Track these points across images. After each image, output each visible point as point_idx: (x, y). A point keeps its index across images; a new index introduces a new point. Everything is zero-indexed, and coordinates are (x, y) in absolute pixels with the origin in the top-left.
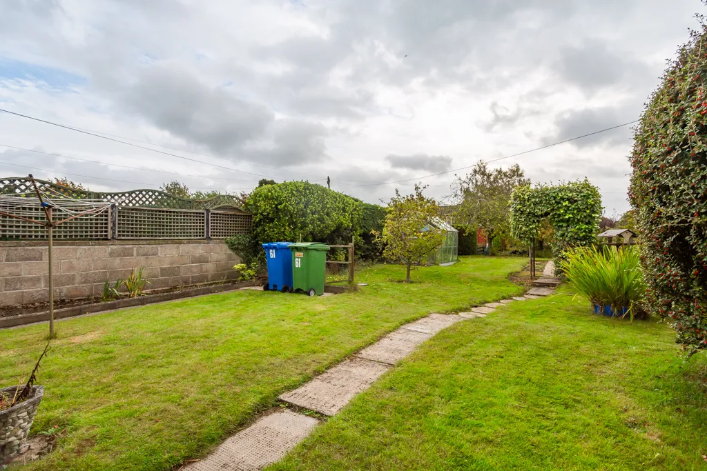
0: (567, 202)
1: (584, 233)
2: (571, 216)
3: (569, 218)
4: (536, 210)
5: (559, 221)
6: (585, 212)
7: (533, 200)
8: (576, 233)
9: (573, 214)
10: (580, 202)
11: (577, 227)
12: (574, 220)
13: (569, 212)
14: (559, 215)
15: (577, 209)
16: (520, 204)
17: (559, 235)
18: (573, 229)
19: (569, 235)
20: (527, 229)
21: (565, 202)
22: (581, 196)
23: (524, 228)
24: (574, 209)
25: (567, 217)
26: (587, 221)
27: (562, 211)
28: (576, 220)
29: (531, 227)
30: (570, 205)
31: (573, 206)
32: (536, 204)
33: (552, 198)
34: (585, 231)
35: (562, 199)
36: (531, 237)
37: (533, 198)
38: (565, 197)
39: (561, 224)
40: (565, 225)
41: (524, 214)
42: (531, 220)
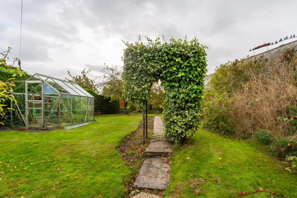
0: (180, 58)
1: (194, 95)
2: (183, 74)
3: (182, 77)
4: (149, 67)
5: (171, 81)
6: (196, 70)
7: (145, 54)
8: (188, 95)
9: (185, 72)
10: (192, 59)
11: (189, 87)
12: (186, 80)
13: (181, 71)
14: (172, 74)
15: (189, 66)
16: (132, 59)
17: (171, 96)
18: (184, 90)
19: (181, 96)
20: (139, 90)
21: (178, 58)
22: (193, 53)
23: (136, 88)
24: (186, 67)
25: (180, 75)
26: (198, 81)
27: (175, 69)
28: (188, 79)
29: (143, 87)
30: (182, 62)
31: (186, 64)
32: (148, 60)
33: (165, 55)
34: (195, 92)
35: (175, 55)
36: (144, 98)
37: (145, 52)
38: (177, 52)
39: (173, 84)
40: (177, 85)
41: (136, 72)
42: (144, 79)
